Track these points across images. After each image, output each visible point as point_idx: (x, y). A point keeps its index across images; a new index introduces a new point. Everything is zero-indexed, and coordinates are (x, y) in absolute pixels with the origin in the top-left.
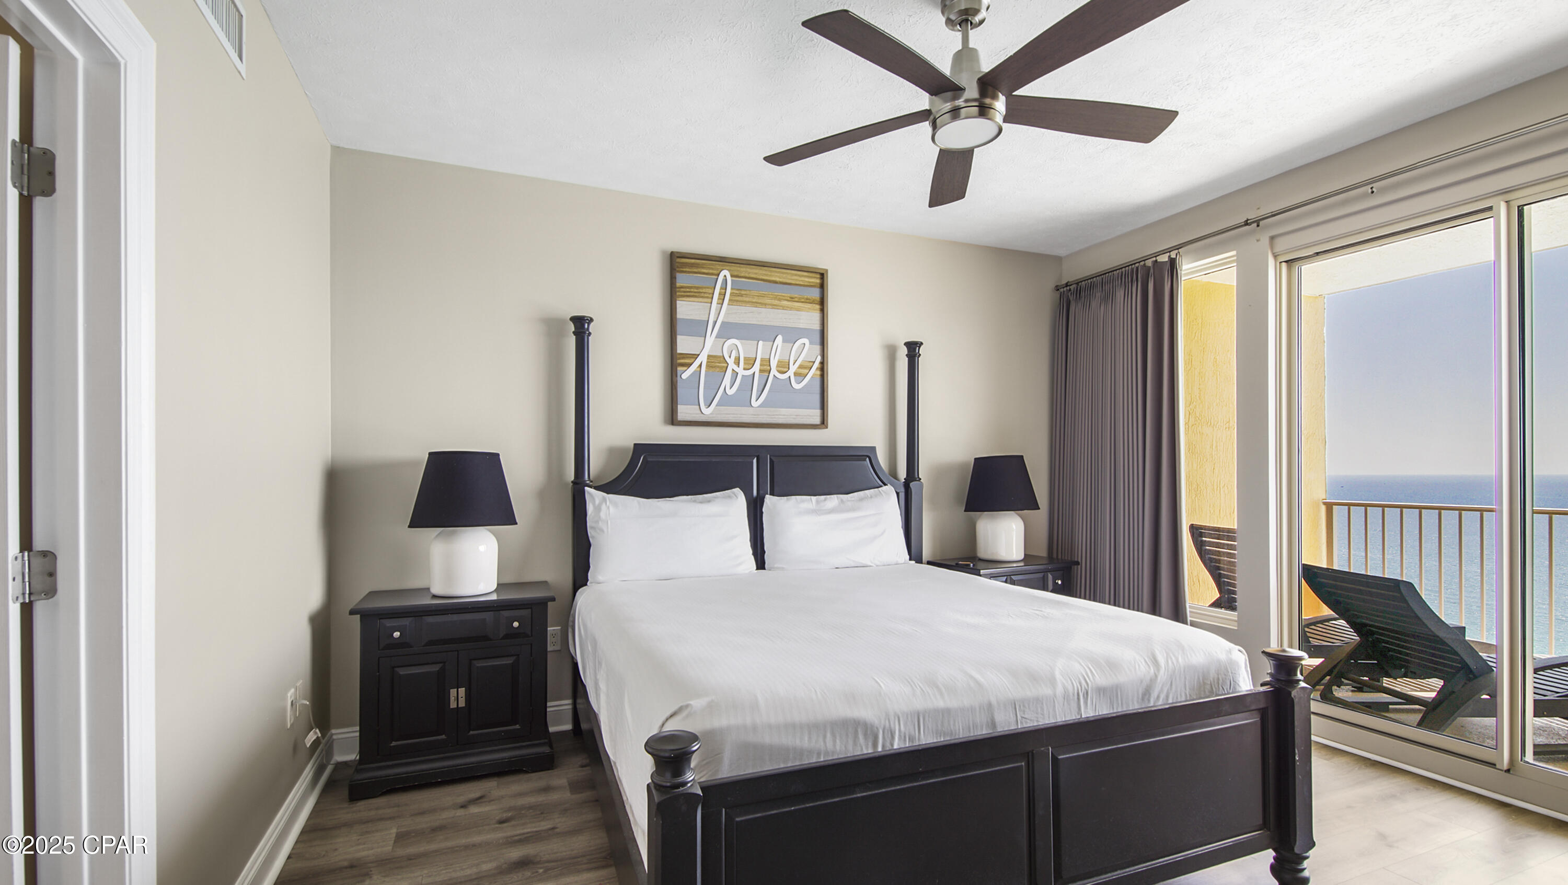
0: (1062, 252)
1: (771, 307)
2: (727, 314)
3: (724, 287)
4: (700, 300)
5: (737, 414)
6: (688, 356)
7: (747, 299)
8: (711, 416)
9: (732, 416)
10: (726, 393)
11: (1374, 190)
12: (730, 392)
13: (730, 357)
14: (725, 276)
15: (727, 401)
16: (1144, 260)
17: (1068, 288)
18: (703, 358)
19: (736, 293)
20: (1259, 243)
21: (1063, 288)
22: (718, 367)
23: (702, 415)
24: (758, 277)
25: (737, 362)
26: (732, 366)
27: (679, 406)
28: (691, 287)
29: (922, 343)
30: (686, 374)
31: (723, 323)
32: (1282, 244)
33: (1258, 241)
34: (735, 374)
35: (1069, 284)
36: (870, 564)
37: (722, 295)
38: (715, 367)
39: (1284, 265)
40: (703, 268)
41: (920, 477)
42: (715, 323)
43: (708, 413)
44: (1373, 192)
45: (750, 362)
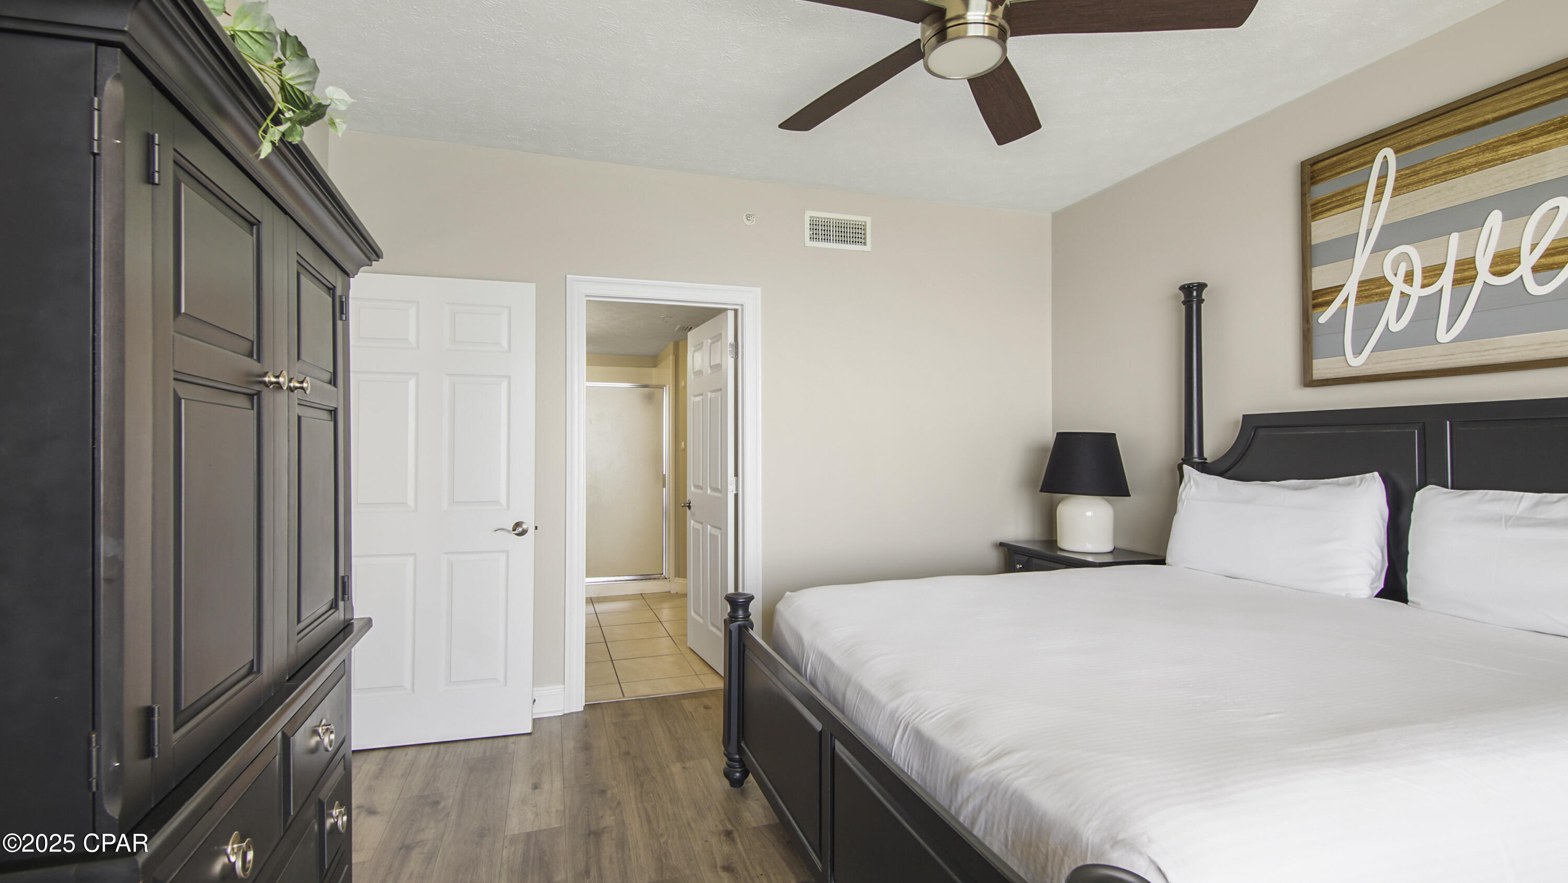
1: (1476, 169)
2: (1389, 212)
3: (1383, 176)
4: (1348, 207)
5: (1410, 359)
6: (1329, 291)
7: (1427, 175)
8: (1364, 367)
9: (1400, 362)
10: (1388, 329)
12: (1395, 327)
13: (1396, 275)
14: (1385, 157)
15: (1389, 341)
18: (1351, 289)
19: (1408, 174)
22: (1376, 294)
23: (1350, 368)
24: (1447, 131)
25: (1409, 278)
26: (1398, 285)
27: (1315, 361)
28: (1333, 196)
30: (1324, 317)
31: (1383, 227)
34: (1405, 297)
37: (1381, 187)
38: (1370, 296)
40: (1349, 161)
42: (1369, 232)
43: (1356, 363)
45: (1433, 273)
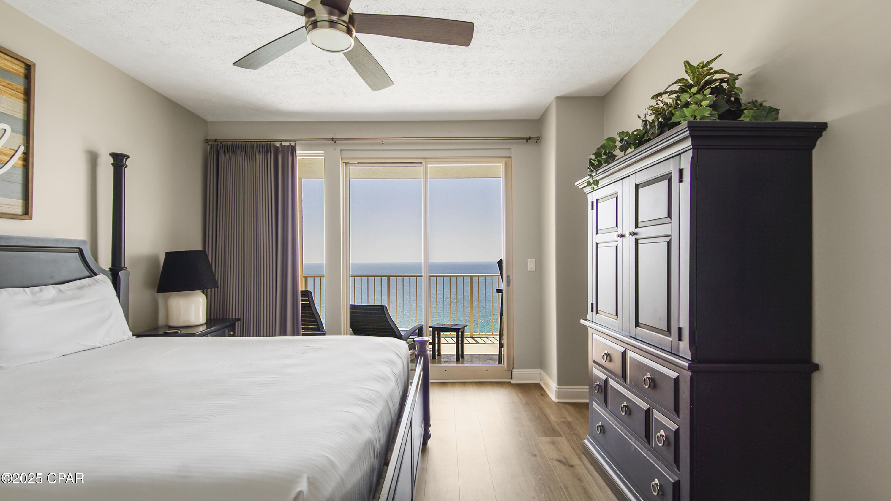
0: (210, 118)
11: (384, 142)
16: (274, 141)
17: (216, 143)
20: (335, 152)
21: (212, 142)
29: (129, 157)
32: (346, 154)
33: (335, 149)
35: (217, 141)
36: (100, 346)
39: (344, 164)
41: (126, 266)
44: (383, 144)
